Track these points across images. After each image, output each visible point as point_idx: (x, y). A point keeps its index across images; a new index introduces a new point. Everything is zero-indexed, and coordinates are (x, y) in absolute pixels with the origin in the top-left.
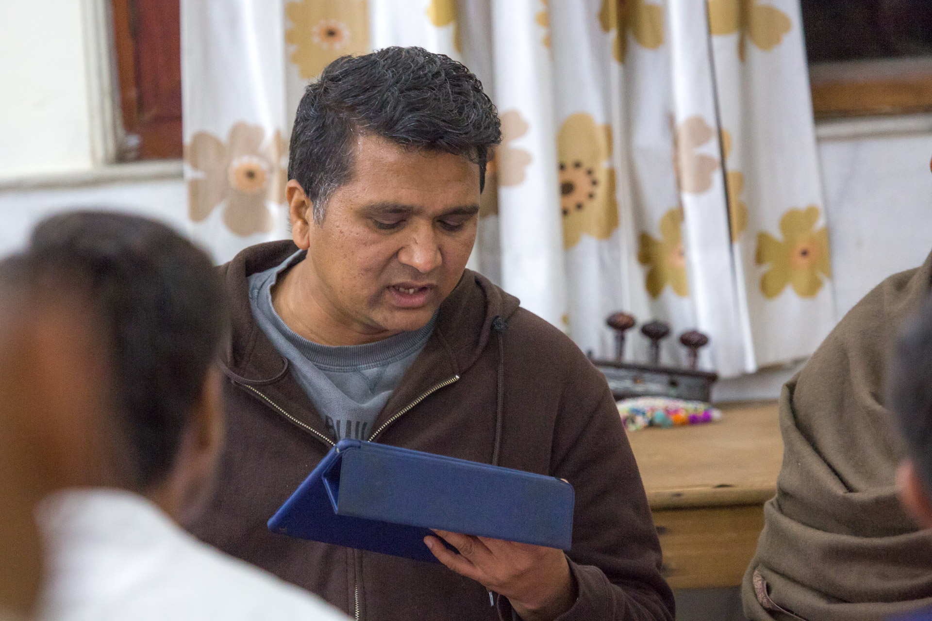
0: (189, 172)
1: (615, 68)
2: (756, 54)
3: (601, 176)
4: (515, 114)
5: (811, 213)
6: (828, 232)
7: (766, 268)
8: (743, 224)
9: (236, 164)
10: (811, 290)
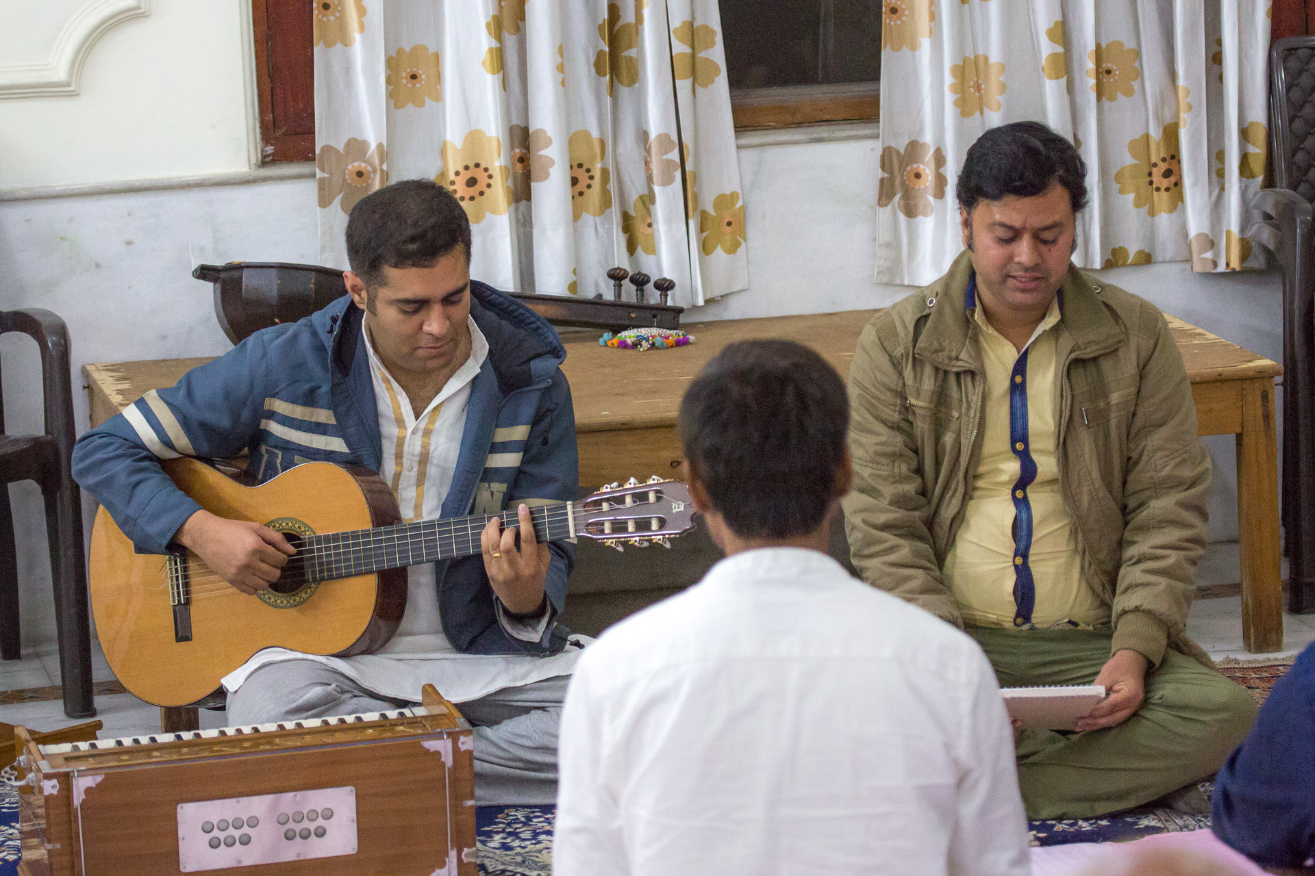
0: (319, 174)
1: (608, 100)
2: (699, 89)
3: (597, 174)
4: (540, 131)
5: (734, 196)
6: (744, 208)
7: (705, 234)
8: (694, 208)
9: (350, 167)
10: (733, 249)
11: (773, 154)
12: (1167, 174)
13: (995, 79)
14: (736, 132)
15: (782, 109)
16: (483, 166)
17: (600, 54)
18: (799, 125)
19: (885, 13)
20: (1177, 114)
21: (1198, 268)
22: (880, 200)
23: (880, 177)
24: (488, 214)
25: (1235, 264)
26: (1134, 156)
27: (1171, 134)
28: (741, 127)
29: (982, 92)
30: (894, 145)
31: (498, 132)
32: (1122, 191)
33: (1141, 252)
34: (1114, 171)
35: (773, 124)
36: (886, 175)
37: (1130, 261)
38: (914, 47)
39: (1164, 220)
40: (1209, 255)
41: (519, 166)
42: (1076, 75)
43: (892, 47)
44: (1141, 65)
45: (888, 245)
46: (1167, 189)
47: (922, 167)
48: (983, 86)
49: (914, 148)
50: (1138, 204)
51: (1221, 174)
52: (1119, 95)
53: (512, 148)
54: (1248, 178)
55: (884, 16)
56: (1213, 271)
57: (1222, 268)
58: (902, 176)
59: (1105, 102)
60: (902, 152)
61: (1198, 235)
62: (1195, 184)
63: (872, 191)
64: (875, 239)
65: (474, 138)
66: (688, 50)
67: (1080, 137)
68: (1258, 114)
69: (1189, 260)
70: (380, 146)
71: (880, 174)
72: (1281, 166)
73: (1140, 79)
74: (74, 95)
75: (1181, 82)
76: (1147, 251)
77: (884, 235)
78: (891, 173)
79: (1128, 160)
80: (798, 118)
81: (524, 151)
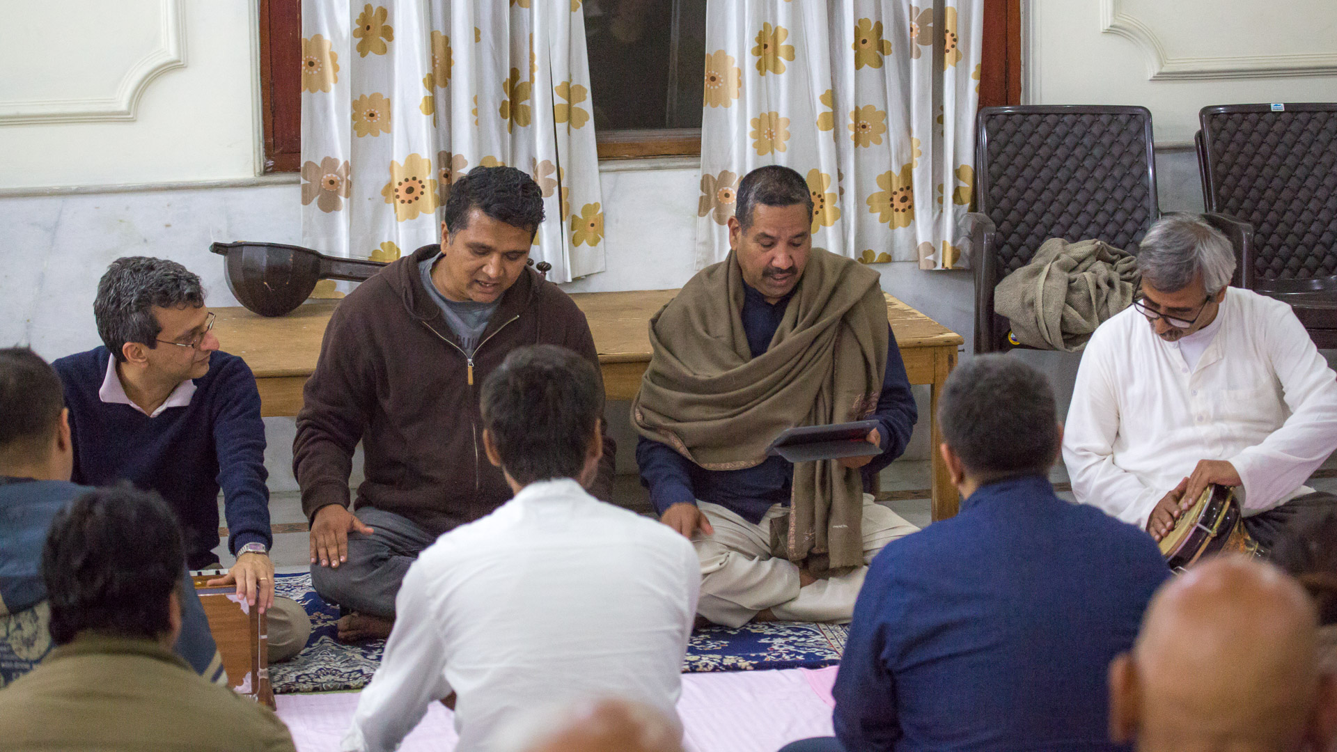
0: (303, 181)
1: (509, 135)
2: (573, 130)
4: (461, 156)
5: (596, 206)
6: (603, 214)
7: (575, 232)
8: (567, 214)
9: (325, 177)
10: (595, 242)
11: (624, 176)
12: (904, 199)
13: (783, 129)
14: (599, 160)
15: (632, 145)
16: (418, 179)
17: (504, 103)
18: (645, 157)
19: (707, 80)
20: (911, 158)
21: (923, 266)
22: (699, 211)
23: (700, 195)
24: (420, 213)
25: (948, 265)
26: (880, 185)
27: (907, 172)
28: (602, 158)
29: (774, 138)
30: (710, 173)
31: (429, 156)
32: (872, 211)
33: (883, 254)
34: (867, 196)
35: (627, 156)
36: (704, 194)
37: (876, 259)
38: (727, 105)
39: (901, 232)
40: (931, 257)
41: (444, 180)
42: (841, 128)
43: (711, 105)
44: (888, 124)
45: (704, 243)
46: (904, 210)
47: (730, 189)
48: (774, 134)
49: (725, 175)
50: (882, 221)
51: (941, 201)
52: (871, 143)
53: (440, 167)
54: (959, 204)
55: (706, 83)
56: (934, 269)
57: (939, 267)
58: (716, 195)
59: (860, 145)
60: (716, 178)
61: (924, 243)
62: (922, 207)
63: (694, 205)
64: (695, 239)
65: (412, 159)
66: (565, 102)
67: (843, 172)
68: (967, 160)
69: (917, 261)
70: (346, 163)
71: (700, 193)
72: (981, 196)
73: (886, 133)
74: (133, 121)
75: (915, 135)
76: (888, 253)
77: (702, 236)
78: (708, 192)
79: (876, 189)
80: (646, 152)
81: (448, 169)
